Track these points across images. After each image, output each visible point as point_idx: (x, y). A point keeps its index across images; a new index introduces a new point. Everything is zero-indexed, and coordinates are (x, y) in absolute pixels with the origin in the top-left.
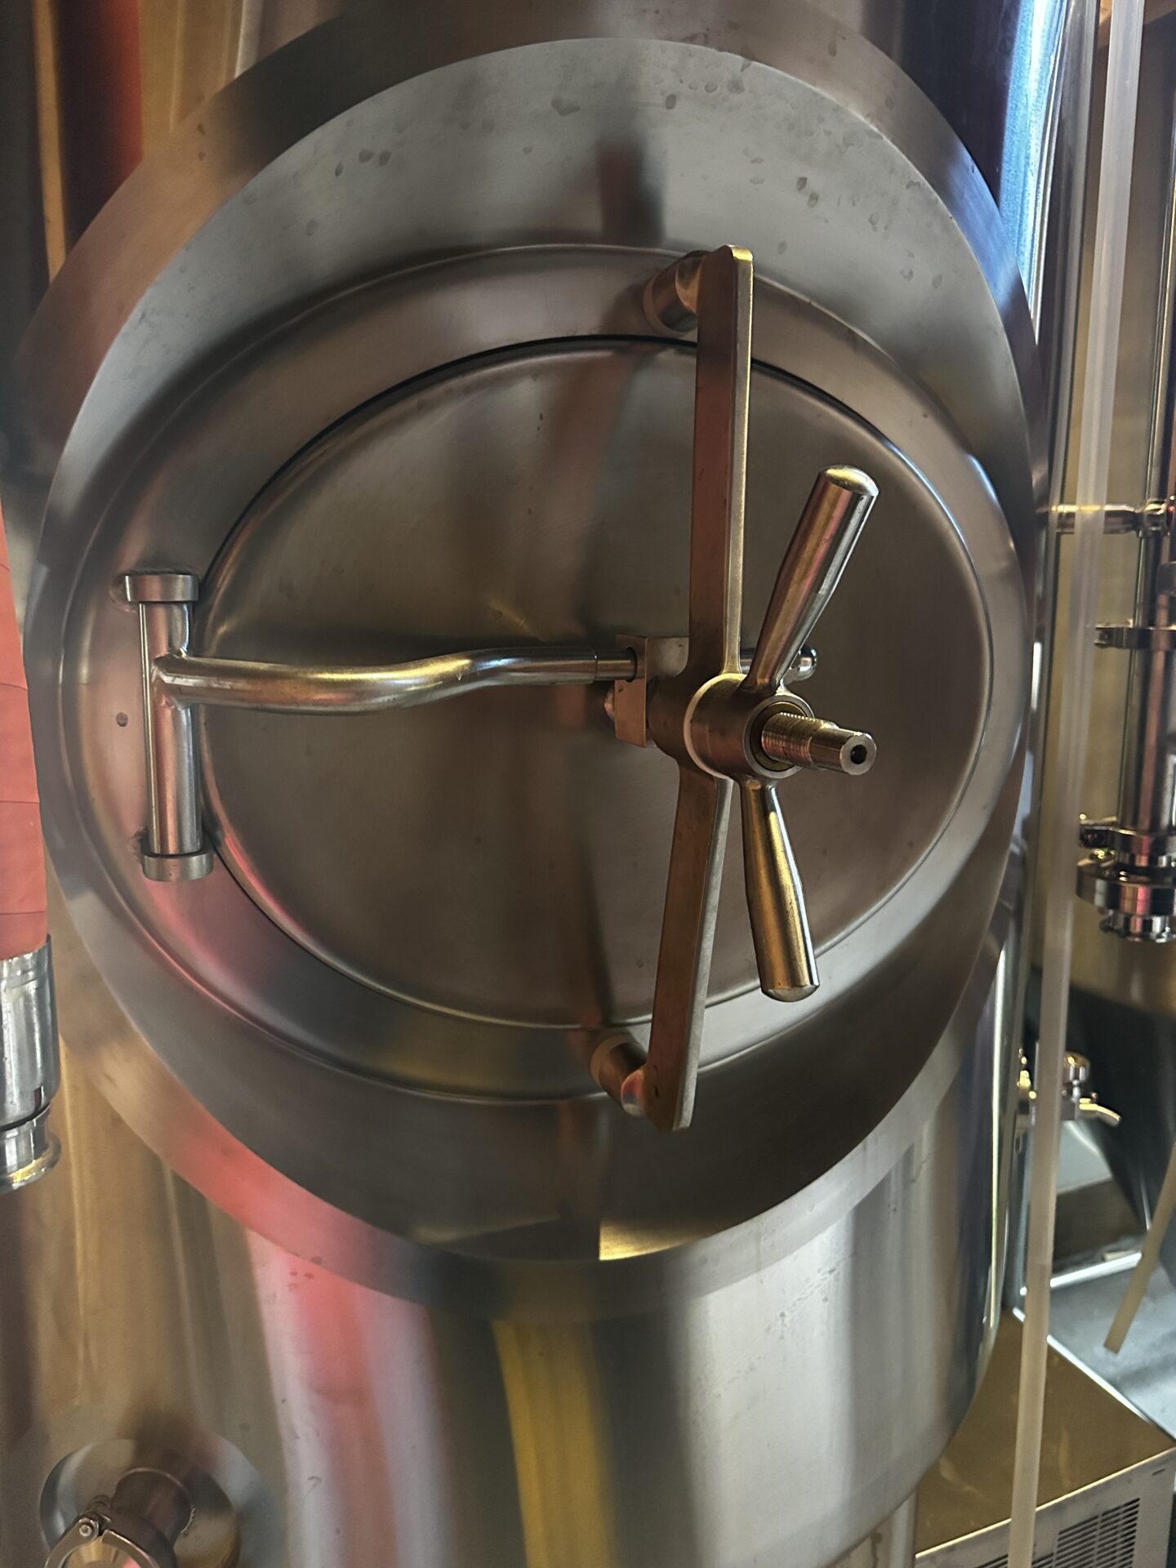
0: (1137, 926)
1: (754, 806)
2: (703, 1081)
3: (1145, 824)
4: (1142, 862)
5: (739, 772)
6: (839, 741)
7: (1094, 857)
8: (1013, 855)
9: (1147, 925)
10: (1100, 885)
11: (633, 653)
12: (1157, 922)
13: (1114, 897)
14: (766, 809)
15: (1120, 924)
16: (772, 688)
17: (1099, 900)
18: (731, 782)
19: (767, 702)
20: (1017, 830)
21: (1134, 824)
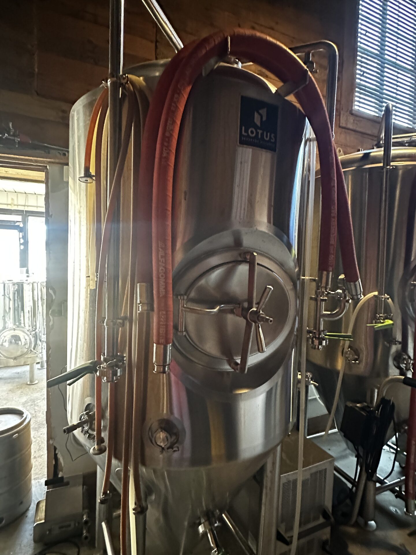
0: (317, 347)
1: (257, 327)
2: (248, 369)
3: (317, 329)
4: (317, 336)
5: (255, 322)
6: (269, 319)
7: (310, 335)
8: (295, 335)
9: (318, 347)
10: (310, 340)
11: (239, 304)
12: (320, 347)
13: (313, 342)
14: (259, 327)
15: (314, 346)
16: (260, 312)
17: (310, 343)
18: (253, 324)
19: (259, 314)
20: (295, 330)
21: (316, 329)
